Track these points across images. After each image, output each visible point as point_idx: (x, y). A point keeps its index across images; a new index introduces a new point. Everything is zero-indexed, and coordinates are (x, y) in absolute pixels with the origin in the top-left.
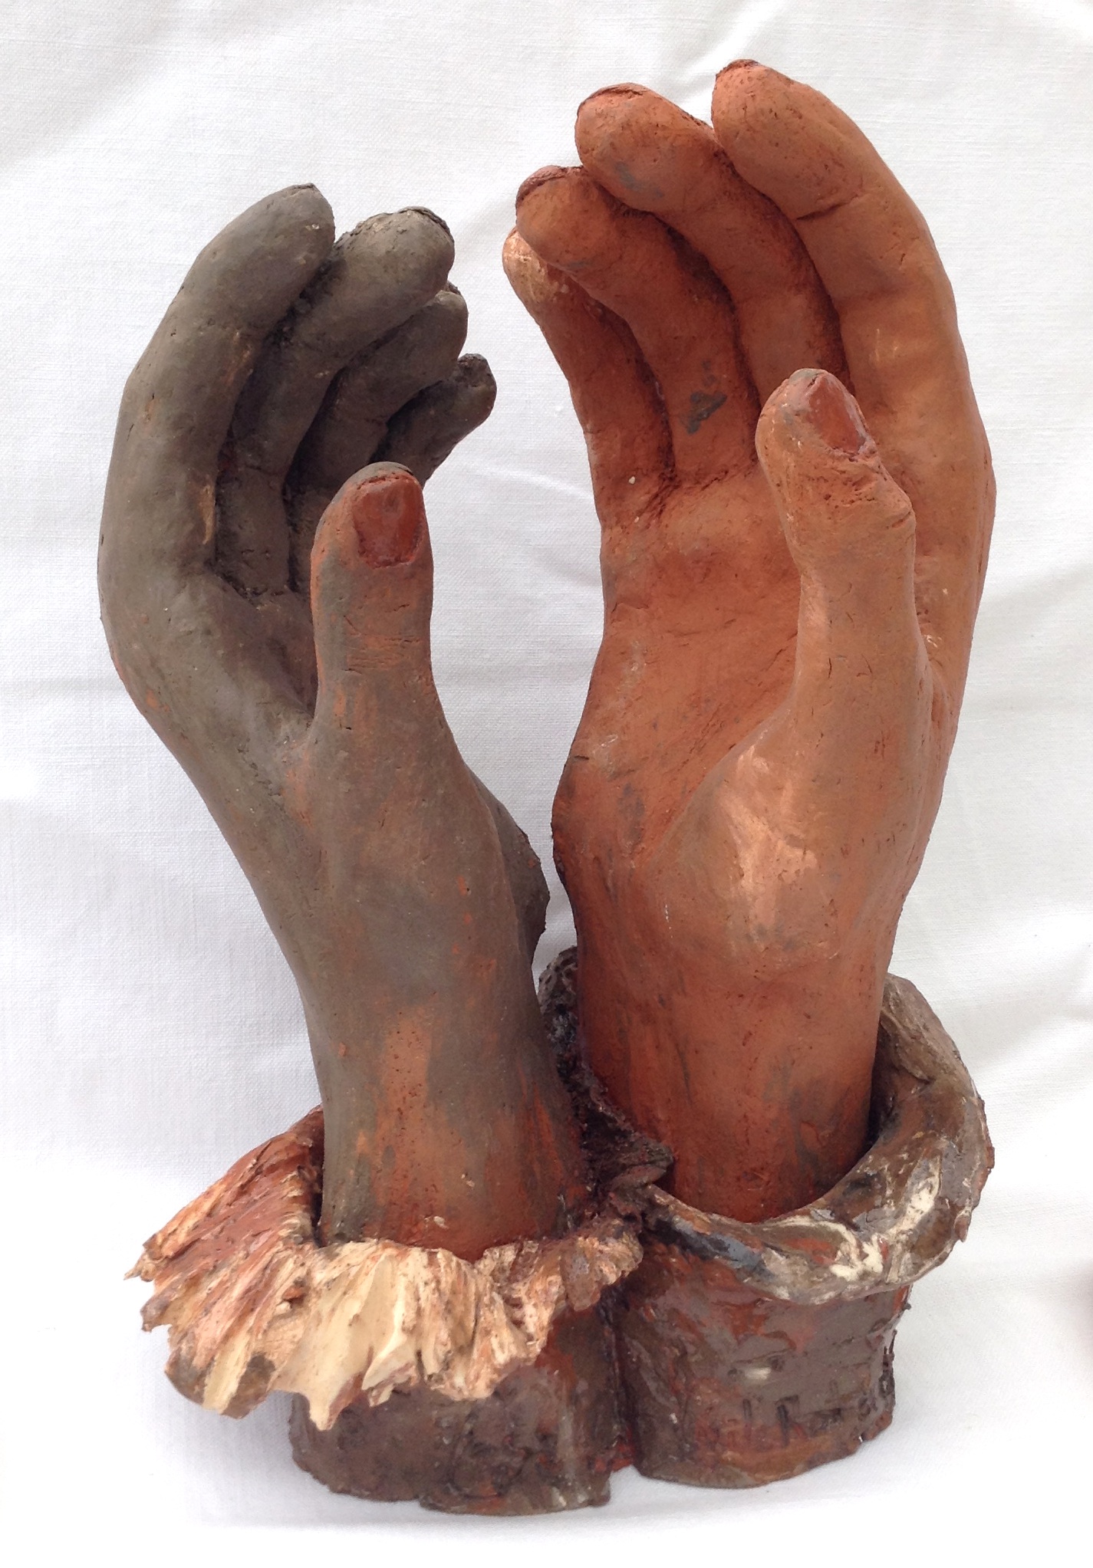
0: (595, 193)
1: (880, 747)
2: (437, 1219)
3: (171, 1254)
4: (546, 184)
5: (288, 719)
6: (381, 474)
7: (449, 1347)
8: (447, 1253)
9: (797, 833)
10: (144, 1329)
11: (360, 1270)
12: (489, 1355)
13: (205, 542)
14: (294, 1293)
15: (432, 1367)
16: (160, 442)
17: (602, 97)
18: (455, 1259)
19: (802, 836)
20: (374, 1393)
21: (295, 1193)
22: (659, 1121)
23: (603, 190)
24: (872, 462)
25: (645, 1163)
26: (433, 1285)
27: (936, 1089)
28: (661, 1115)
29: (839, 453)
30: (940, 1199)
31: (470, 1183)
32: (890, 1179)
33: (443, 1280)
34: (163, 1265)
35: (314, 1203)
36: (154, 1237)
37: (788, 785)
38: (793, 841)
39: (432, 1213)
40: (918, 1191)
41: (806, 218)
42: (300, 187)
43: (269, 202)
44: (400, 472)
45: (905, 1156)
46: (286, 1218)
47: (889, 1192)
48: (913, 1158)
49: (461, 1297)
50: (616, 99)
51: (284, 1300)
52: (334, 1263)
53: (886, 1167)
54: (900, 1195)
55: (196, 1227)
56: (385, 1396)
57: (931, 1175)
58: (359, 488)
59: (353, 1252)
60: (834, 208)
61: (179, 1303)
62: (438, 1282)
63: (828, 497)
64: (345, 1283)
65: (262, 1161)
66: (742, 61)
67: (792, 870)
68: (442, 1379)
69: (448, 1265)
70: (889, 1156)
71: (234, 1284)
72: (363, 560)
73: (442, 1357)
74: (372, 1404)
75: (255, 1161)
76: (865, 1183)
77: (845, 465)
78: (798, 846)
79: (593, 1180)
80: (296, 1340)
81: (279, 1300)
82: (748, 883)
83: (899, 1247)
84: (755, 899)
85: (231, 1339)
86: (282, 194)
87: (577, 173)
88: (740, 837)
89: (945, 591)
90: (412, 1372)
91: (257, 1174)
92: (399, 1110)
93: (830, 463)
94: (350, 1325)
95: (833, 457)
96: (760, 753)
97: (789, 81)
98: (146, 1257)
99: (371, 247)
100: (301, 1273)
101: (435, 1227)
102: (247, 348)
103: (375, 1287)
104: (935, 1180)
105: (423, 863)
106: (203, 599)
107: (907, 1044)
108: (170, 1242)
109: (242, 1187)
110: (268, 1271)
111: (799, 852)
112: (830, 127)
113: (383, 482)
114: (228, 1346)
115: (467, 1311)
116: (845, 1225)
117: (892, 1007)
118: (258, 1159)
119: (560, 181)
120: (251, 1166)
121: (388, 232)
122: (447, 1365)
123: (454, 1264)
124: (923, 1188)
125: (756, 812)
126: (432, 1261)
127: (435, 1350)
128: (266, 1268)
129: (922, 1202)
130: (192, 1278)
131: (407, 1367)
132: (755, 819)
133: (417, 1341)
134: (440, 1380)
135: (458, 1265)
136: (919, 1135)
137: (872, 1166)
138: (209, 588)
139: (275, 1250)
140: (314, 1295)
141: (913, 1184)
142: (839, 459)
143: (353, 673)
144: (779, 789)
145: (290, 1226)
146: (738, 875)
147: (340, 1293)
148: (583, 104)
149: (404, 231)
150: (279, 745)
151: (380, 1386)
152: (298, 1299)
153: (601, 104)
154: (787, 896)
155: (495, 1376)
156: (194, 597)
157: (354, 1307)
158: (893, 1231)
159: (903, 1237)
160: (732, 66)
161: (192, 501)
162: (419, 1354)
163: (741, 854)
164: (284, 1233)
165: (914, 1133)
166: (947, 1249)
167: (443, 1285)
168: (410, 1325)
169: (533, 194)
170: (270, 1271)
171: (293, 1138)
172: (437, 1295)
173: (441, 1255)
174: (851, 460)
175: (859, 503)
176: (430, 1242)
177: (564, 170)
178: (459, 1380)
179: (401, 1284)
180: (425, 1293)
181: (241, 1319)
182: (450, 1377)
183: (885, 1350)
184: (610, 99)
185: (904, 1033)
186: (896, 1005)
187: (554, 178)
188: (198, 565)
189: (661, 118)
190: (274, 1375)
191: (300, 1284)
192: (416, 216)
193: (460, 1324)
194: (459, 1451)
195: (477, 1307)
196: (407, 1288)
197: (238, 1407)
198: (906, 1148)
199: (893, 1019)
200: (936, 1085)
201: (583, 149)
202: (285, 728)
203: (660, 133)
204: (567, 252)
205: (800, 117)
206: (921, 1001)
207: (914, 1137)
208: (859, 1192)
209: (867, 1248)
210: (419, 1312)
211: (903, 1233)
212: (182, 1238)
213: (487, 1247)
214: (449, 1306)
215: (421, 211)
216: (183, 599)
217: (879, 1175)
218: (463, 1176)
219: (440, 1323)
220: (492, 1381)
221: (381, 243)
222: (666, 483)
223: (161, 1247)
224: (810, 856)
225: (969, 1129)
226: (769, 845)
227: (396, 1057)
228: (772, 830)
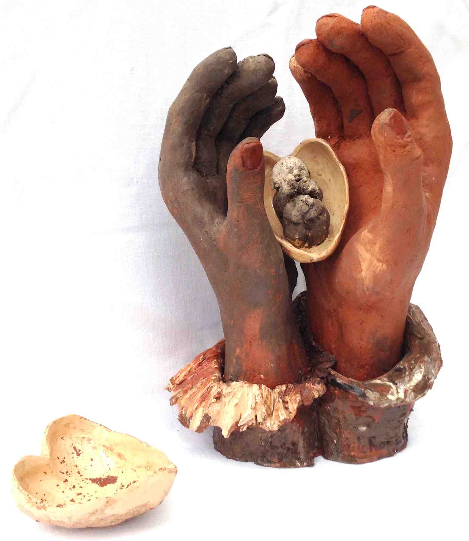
0: (321, 48)
1: (409, 231)
2: (262, 376)
3: (178, 383)
4: (306, 45)
5: (218, 217)
6: (250, 141)
7: (266, 414)
8: (265, 386)
9: (380, 258)
10: (171, 405)
11: (237, 390)
12: (278, 417)
13: (192, 160)
14: (217, 396)
15: (260, 420)
16: (180, 129)
17: (325, 18)
18: (267, 388)
19: (382, 259)
20: (242, 427)
21: (216, 366)
22: (333, 348)
23: (323, 46)
24: (409, 140)
25: (328, 361)
26: (261, 395)
27: (425, 341)
29: (398, 137)
30: (424, 376)
31: (272, 365)
32: (408, 369)
33: (264, 394)
34: (176, 386)
35: (222, 369)
36: (173, 377)
37: (378, 242)
38: (379, 260)
39: (260, 374)
40: (417, 373)
41: (390, 55)
42: (227, 48)
43: (216, 53)
44: (256, 141)
45: (413, 362)
46: (213, 374)
47: (407, 373)
48: (416, 363)
49: (269, 399)
50: (329, 18)
51: (214, 398)
52: (229, 388)
53: (407, 365)
54: (411, 374)
55: (185, 375)
56: (245, 429)
57: (421, 368)
58: (243, 146)
59: (235, 384)
60: (402, 52)
61: (181, 398)
62: (262, 395)
63: (394, 151)
64: (233, 393)
65: (205, 356)
66: (371, 6)
67: (378, 270)
68: (263, 424)
69: (265, 389)
70: (408, 362)
71: (198, 393)
72: (244, 169)
73: (264, 417)
74: (241, 431)
75: (203, 356)
76: (400, 370)
77: (401, 141)
78: (380, 262)
79: (310, 366)
80: (218, 410)
81: (213, 398)
82: (364, 274)
83: (410, 390)
84: (366, 278)
85: (198, 409)
87: (315, 41)
88: (362, 258)
89: (433, 179)
90: (254, 421)
91: (204, 360)
92: (250, 341)
93: (395, 140)
94: (235, 406)
95: (396, 138)
96: (369, 232)
97: (386, 13)
98: (171, 384)
99: (249, 67)
100: (219, 390)
101: (261, 378)
102: (208, 99)
103: (243, 395)
104: (423, 370)
105: (260, 264)
106: (192, 178)
107: (415, 326)
108: (178, 379)
109: (199, 364)
110: (209, 389)
111: (381, 264)
112: (400, 27)
113: (251, 144)
115: (271, 404)
116: (392, 383)
117: (411, 314)
118: (204, 355)
119: (310, 44)
120: (202, 357)
121: (254, 63)
122: (265, 420)
123: (267, 389)
124: (419, 372)
125: (367, 251)
126: (260, 388)
127: (261, 415)
128: (208, 388)
129: (418, 377)
130: (185, 390)
131: (252, 419)
132: (367, 253)
133: (255, 412)
134: (262, 424)
135: (268, 390)
136: (418, 355)
137: (402, 365)
138: (193, 175)
139: (211, 383)
140: (223, 397)
141: (415, 371)
143: (240, 204)
144: (375, 243)
145: (215, 376)
146: (360, 271)
147: (231, 396)
148: (319, 20)
149: (259, 62)
150: (215, 225)
151: (244, 425)
152: (218, 398)
153: (325, 20)
154: (376, 278)
155: (280, 424)
156: (189, 178)
157: (236, 401)
158: (408, 385)
159: (411, 388)
160: (368, 7)
161: (189, 148)
162: (256, 416)
163: (362, 264)
164: (213, 378)
165: (416, 355)
166: (426, 392)
167: (263, 396)
168: (253, 407)
169: (302, 48)
170: (210, 389)
171: (214, 349)
172: (262, 398)
173: (263, 386)
174: (402, 139)
175: (404, 153)
176: (259, 382)
177: (311, 40)
178: (268, 424)
179: (250, 395)
180: (259, 399)
181: (201, 404)
182: (266, 423)
183: (405, 424)
184: (327, 19)
185: (415, 322)
186: (413, 314)
187: (308, 43)
188: (190, 168)
189: (344, 25)
190: (211, 421)
191: (219, 393)
192: (263, 57)
193: (269, 407)
194: (267, 447)
195: (274, 403)
196: (252, 396)
197: (200, 430)
198: (413, 359)
199: (412, 318)
200: (424, 340)
201: (318, 34)
202: (217, 220)
203: (343, 30)
204: (312, 67)
205: (390, 24)
206: (421, 312)
208: (397, 373)
209: (399, 390)
210: (256, 403)
211: (411, 386)
212: (181, 378)
213: (277, 385)
214: (266, 402)
215: (264, 55)
216: (185, 179)
217: (405, 368)
218: (270, 363)
219: (263, 407)
220: (279, 425)
221: (252, 66)
222: (341, 138)
223: (175, 381)
224: (385, 266)
225: (434, 355)
226: (371, 262)
227: (249, 325)
228: (372, 256)
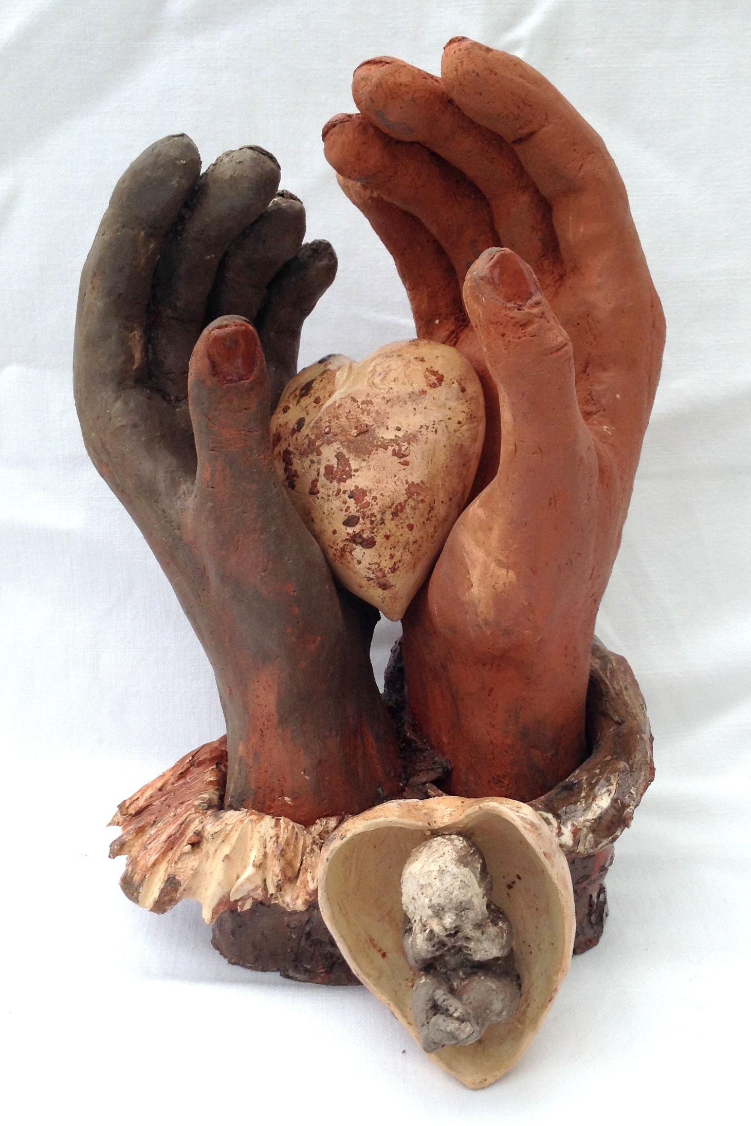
0: (371, 131)
1: (553, 501)
2: (286, 798)
3: (133, 812)
4: (338, 126)
5: (186, 481)
6: (225, 323)
7: (279, 878)
8: (287, 820)
9: (502, 558)
10: (109, 857)
11: (232, 828)
12: (305, 883)
13: (134, 368)
14: (194, 839)
15: (272, 890)
16: (100, 304)
17: (364, 67)
18: (291, 823)
19: (506, 561)
20: (240, 903)
21: (211, 779)
22: (444, 743)
23: (377, 129)
24: (535, 311)
25: (428, 769)
26: (274, 839)
27: (624, 729)
28: (445, 740)
29: (509, 305)
30: (615, 801)
31: (307, 777)
32: (585, 786)
33: (281, 836)
34: (128, 819)
35: (221, 784)
36: (125, 801)
37: (496, 526)
38: (500, 564)
39: (283, 794)
40: (602, 795)
41: (515, 142)
42: (174, 136)
43: (154, 147)
44: (238, 322)
45: (598, 771)
46: (201, 794)
47: (583, 794)
48: (601, 773)
49: (292, 847)
50: (373, 67)
51: (188, 844)
52: (218, 823)
53: (585, 778)
54: (592, 797)
55: (151, 797)
56: (248, 906)
57: (611, 784)
58: (210, 333)
59: (231, 816)
60: (532, 134)
61: (132, 842)
62: (278, 837)
63: (503, 335)
64: (223, 834)
65: (195, 758)
66: (457, 38)
67: (501, 584)
68: (277, 897)
69: (286, 827)
70: (588, 771)
71: (163, 833)
72: (215, 379)
73: (276, 884)
74: (239, 910)
75: (191, 758)
76: (570, 788)
77: (515, 313)
78: (503, 567)
79: (404, 779)
80: (194, 868)
81: (185, 844)
82: (475, 591)
83: (585, 830)
84: (480, 601)
85: (157, 866)
86: (162, 141)
87: (359, 118)
88: (470, 560)
89: (618, 396)
90: (260, 892)
91: (191, 765)
92: (261, 729)
93: (503, 312)
94: (223, 861)
95: (506, 308)
96: (481, 506)
97: (488, 50)
98: (119, 813)
99: (222, 173)
100: (200, 827)
101: (285, 804)
102: (151, 242)
103: (240, 838)
104: (613, 788)
105: (263, 574)
106: (132, 405)
107: (613, 699)
108: (134, 805)
109: (181, 773)
110: (183, 826)
111: (504, 571)
112: (520, 80)
113: (227, 329)
114: (155, 869)
115: (296, 856)
116: (553, 814)
117: (608, 674)
118: (193, 757)
119: (347, 124)
120: (188, 761)
121: (232, 163)
122: (279, 888)
123: (290, 827)
124: (604, 793)
125: (478, 543)
126: (277, 824)
127: (272, 880)
128: (183, 823)
129: (603, 802)
130: (140, 828)
131: (257, 888)
132: (478, 549)
133: (263, 872)
134: (276, 898)
135: (293, 827)
136: (608, 758)
137: (576, 777)
138: (137, 398)
139: (189, 813)
140: (206, 841)
141: (599, 789)
142: (510, 309)
143: (214, 452)
144: (490, 529)
145: (203, 798)
146: (470, 586)
147: (220, 839)
148: (355, 71)
149: (240, 162)
150: (179, 497)
151: (243, 899)
152: (196, 843)
153: (364, 71)
154: (500, 600)
155: (308, 897)
156: (126, 403)
157: (226, 849)
158: (581, 819)
159: (588, 824)
160: (451, 42)
161: (123, 342)
162: (265, 881)
163: (470, 572)
164: (196, 803)
165: (606, 757)
166: (618, 833)
167: (280, 839)
168: (258, 863)
169: (331, 132)
170: (185, 825)
171: (217, 745)
172: (276, 845)
173: (283, 820)
174: (519, 309)
175: (524, 338)
176: (276, 815)
177: (350, 116)
178: (288, 899)
179: (257, 836)
180: (271, 845)
181: (164, 853)
182: (282, 896)
183: (591, 896)
184: (370, 67)
185: (612, 691)
186: (611, 673)
187: (342, 122)
188: (130, 383)
189: (404, 78)
190: (181, 889)
191: (198, 834)
192: (249, 152)
193: (290, 864)
194: (303, 943)
195: (303, 854)
196: (259, 840)
197: (159, 906)
198: (599, 766)
199: (608, 682)
200: (623, 726)
201: (358, 103)
202: (183, 487)
203: (403, 89)
204: (355, 171)
205: (496, 74)
206: (628, 670)
207: (605, 760)
208: (565, 794)
209: (564, 830)
210: (265, 855)
211: (588, 821)
212: (141, 803)
213: (319, 818)
214: (283, 852)
215: (251, 148)
216: (119, 405)
217: (579, 783)
218: (302, 773)
219: (276, 862)
220: (306, 900)
221: (227, 171)
222: (460, 324)
223: (128, 808)
224: (511, 574)
225: (638, 756)
226: (486, 566)
227: (258, 697)
228: (487, 556)
